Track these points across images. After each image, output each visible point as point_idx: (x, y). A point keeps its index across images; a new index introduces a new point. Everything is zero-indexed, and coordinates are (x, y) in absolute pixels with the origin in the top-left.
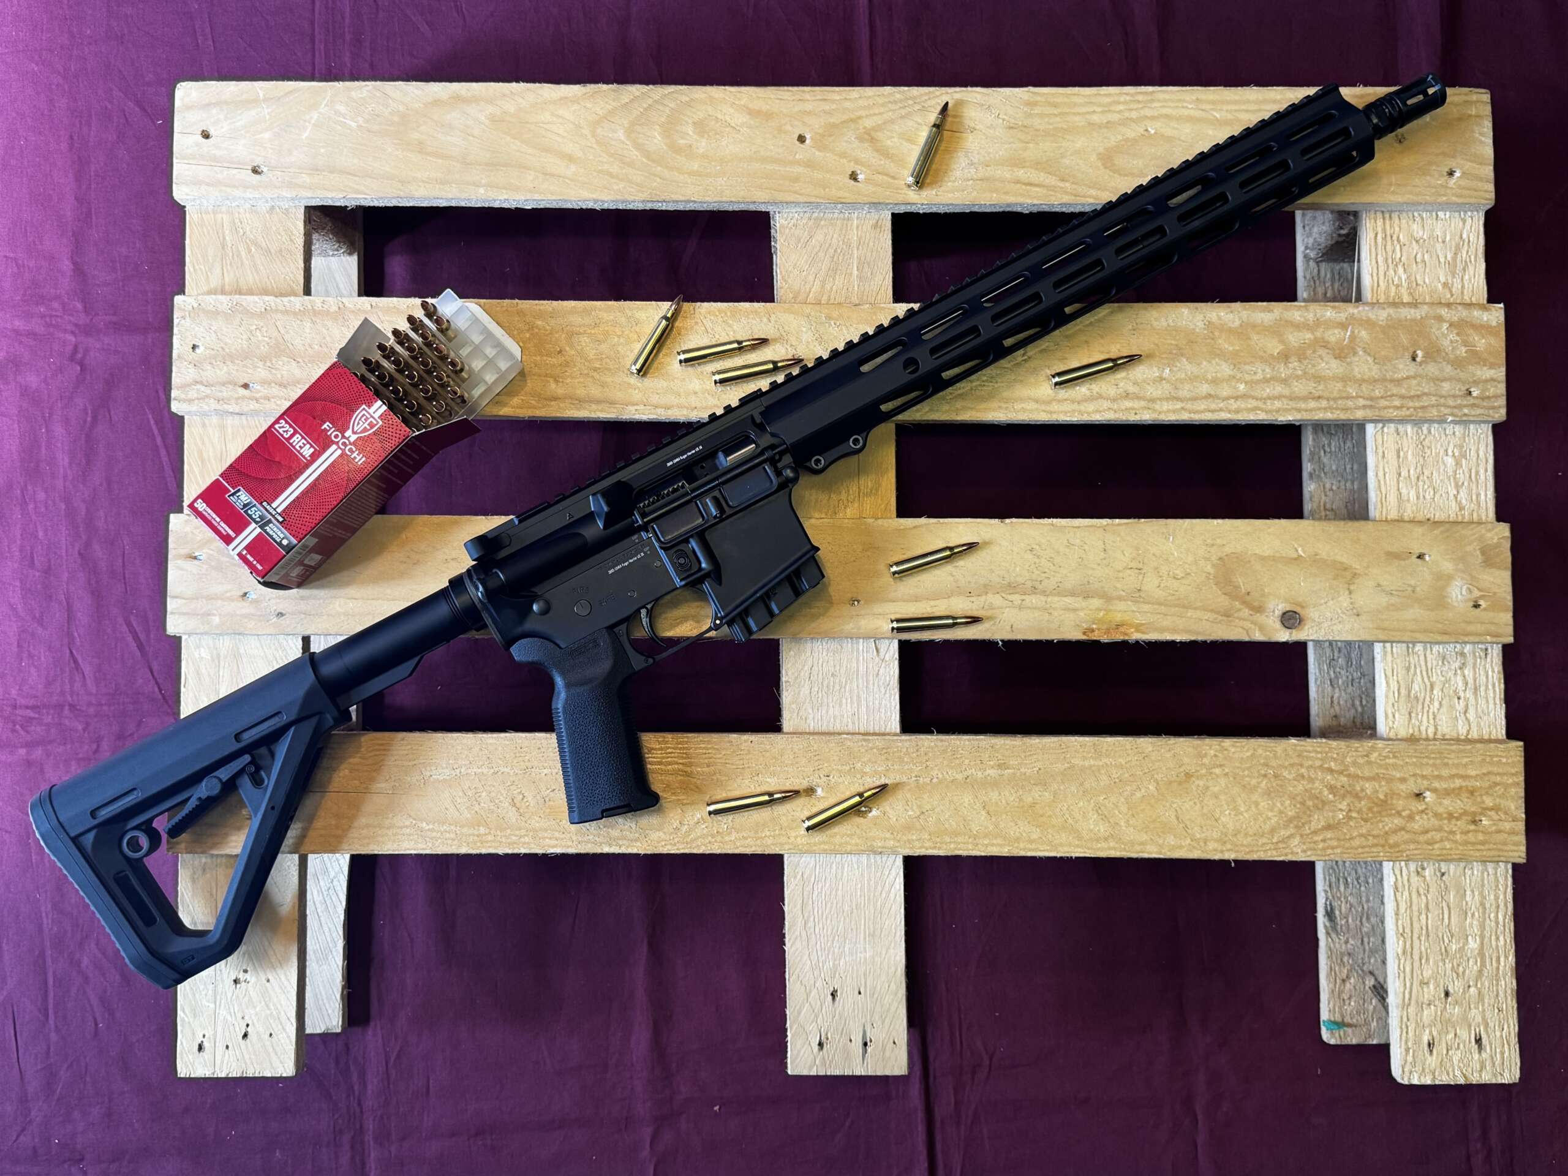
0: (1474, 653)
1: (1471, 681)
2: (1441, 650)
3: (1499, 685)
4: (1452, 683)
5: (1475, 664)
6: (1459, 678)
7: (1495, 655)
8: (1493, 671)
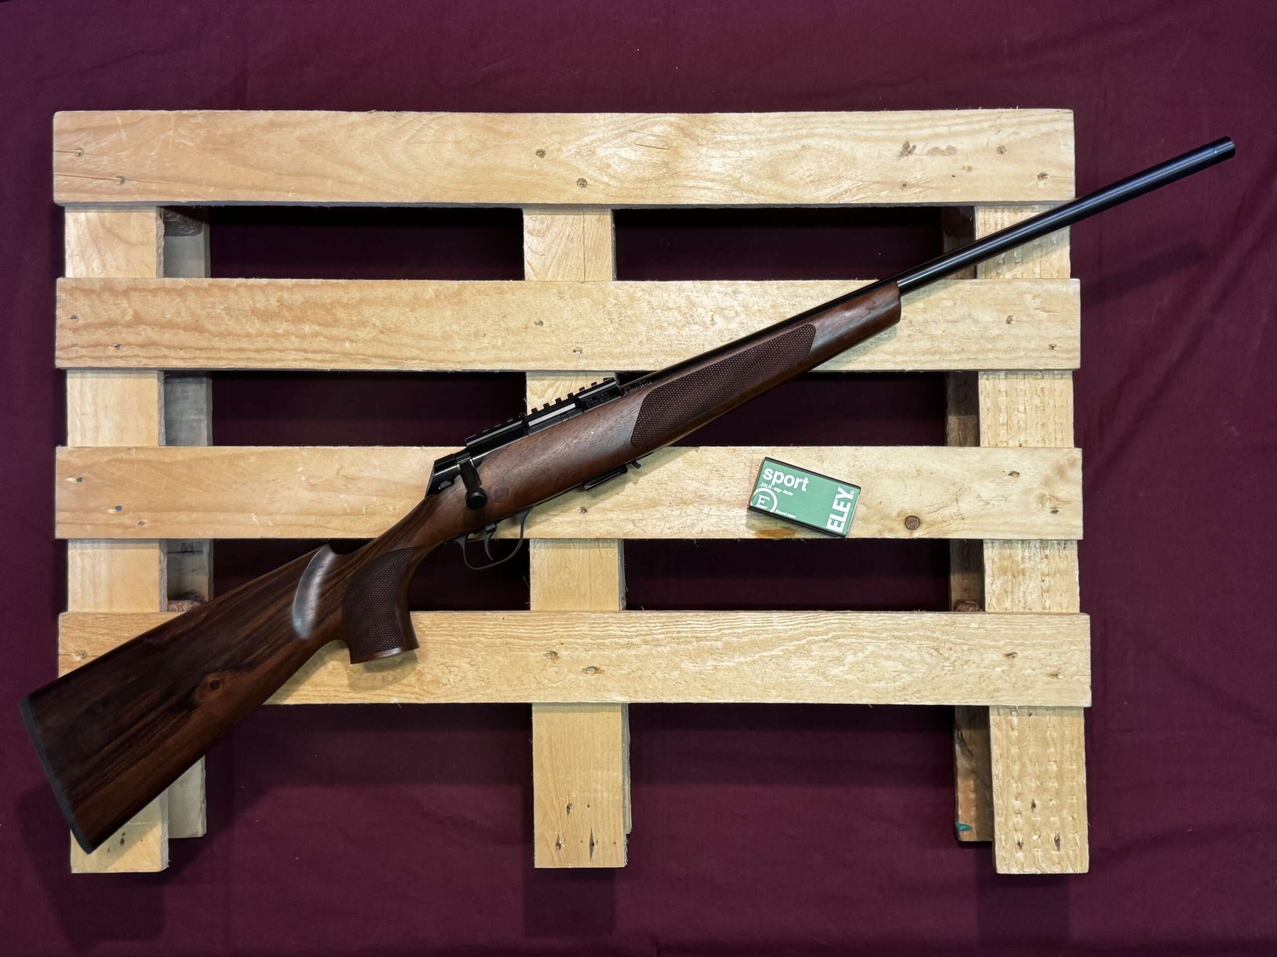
1: (1052, 568)
3: (1075, 572)
4: (1038, 570)
6: (1044, 566)
7: (1072, 549)
8: (1071, 560)
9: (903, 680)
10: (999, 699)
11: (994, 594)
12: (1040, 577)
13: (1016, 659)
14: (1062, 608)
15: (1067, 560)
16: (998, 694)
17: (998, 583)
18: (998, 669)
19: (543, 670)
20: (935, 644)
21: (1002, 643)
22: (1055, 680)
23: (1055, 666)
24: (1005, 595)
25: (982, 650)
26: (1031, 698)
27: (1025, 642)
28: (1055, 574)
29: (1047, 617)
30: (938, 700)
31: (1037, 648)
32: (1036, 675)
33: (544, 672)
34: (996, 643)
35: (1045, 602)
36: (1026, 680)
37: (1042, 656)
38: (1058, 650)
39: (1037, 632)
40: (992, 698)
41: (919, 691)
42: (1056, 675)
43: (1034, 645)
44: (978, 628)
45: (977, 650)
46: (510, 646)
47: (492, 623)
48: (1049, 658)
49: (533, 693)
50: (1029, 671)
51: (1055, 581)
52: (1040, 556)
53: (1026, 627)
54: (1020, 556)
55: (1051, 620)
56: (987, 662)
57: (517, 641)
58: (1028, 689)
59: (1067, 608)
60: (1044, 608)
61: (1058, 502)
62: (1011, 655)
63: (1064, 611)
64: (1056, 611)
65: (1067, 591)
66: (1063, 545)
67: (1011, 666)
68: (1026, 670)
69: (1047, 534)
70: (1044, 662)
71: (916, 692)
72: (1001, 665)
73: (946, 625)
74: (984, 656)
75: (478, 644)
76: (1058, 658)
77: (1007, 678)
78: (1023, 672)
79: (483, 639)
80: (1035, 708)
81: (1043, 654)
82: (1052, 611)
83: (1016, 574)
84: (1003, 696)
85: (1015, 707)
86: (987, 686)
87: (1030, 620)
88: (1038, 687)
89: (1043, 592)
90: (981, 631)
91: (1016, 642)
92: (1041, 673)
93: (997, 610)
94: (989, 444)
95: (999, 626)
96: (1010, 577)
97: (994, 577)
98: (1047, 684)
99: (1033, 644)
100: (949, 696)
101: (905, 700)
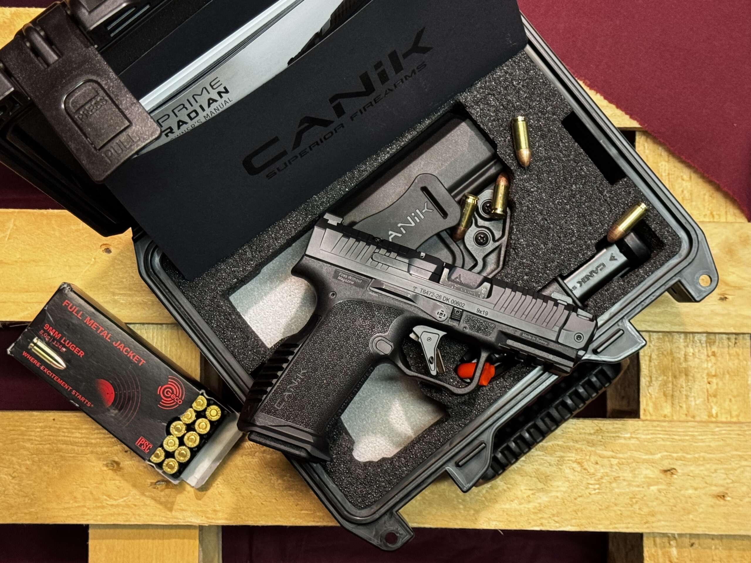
9: (539, 501)
10: (654, 525)
11: (651, 398)
12: (706, 377)
13: (675, 476)
14: (731, 416)
15: (739, 359)
16: (654, 519)
17: (656, 384)
18: (654, 488)
19: (101, 484)
20: (578, 457)
21: (659, 456)
22: (722, 502)
23: (722, 486)
24: (663, 399)
25: (634, 464)
26: (692, 524)
27: (685, 455)
28: (724, 374)
29: (712, 425)
30: (582, 525)
31: (701, 463)
32: (699, 497)
33: (103, 486)
34: (651, 457)
35: (712, 408)
36: (687, 502)
37: (706, 473)
38: (725, 466)
39: (701, 444)
40: (645, 523)
41: (558, 514)
42: (723, 497)
43: (696, 460)
44: (630, 438)
45: (628, 464)
46: (61, 453)
47: (40, 424)
48: (714, 475)
49: (88, 511)
50: (690, 491)
51: (724, 384)
52: (706, 354)
53: (687, 438)
54: (683, 353)
55: (718, 429)
56: (640, 479)
57: (70, 447)
58: (689, 513)
59: (738, 416)
60: (710, 415)
61: (727, 288)
62: (669, 471)
63: (734, 420)
64: (724, 420)
65: (738, 396)
66: (733, 341)
67: (669, 484)
68: (687, 489)
69: (713, 326)
70: (708, 480)
71: (554, 515)
72: (657, 483)
73: (591, 434)
74: (636, 472)
75: (22, 451)
76: (725, 476)
77: (664, 499)
78: (682, 492)
79: (28, 445)
80: (698, 536)
81: (707, 470)
82: (719, 419)
83: (677, 373)
84: (659, 521)
85: (673, 535)
86: (640, 509)
87: (691, 429)
88: (701, 510)
89: (709, 395)
90: (633, 441)
91: (675, 455)
92: (705, 494)
93: (654, 418)
95: (655, 436)
96: (670, 379)
97: (651, 377)
98: (712, 506)
99: (695, 458)
100: (594, 520)
101: (542, 524)
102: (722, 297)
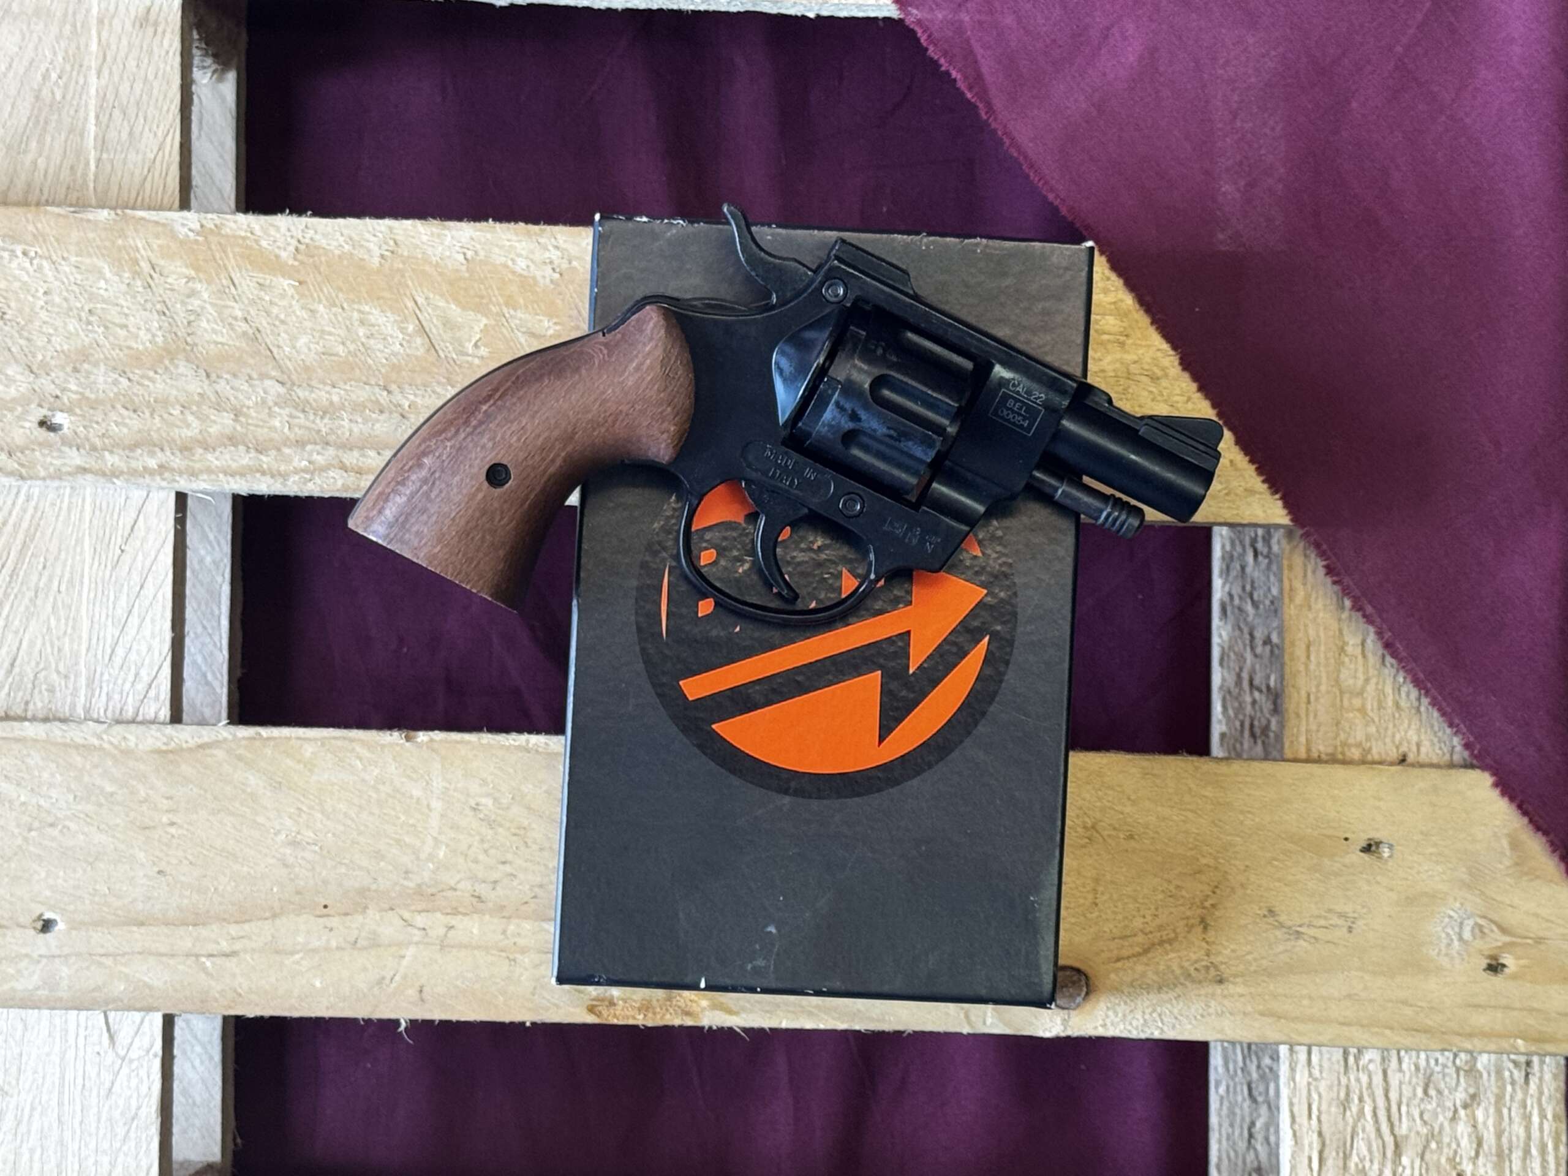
0: (1499, 1072)
1: (1489, 1138)
2: (1422, 1063)
3: (1556, 1148)
4: (1446, 1140)
5: (1500, 1098)
6: (1463, 1128)
7: (1548, 1077)
8: (1543, 1116)
61: (1507, 939)
94: (1309, 750)
102: (1494, 963)
